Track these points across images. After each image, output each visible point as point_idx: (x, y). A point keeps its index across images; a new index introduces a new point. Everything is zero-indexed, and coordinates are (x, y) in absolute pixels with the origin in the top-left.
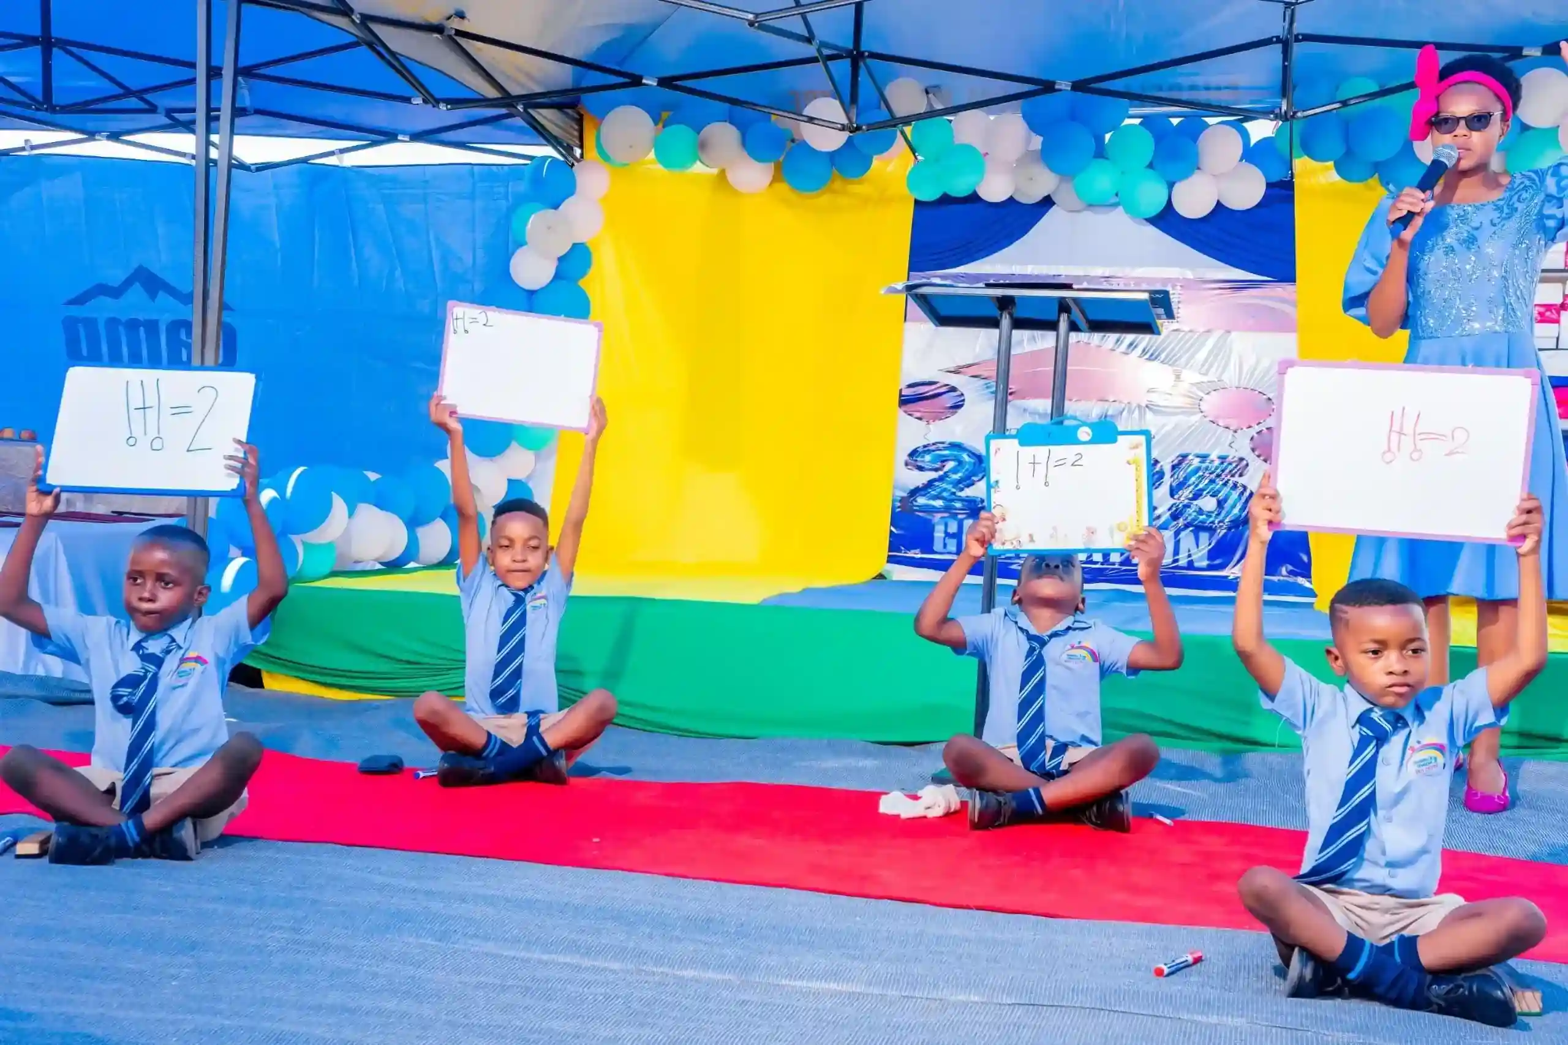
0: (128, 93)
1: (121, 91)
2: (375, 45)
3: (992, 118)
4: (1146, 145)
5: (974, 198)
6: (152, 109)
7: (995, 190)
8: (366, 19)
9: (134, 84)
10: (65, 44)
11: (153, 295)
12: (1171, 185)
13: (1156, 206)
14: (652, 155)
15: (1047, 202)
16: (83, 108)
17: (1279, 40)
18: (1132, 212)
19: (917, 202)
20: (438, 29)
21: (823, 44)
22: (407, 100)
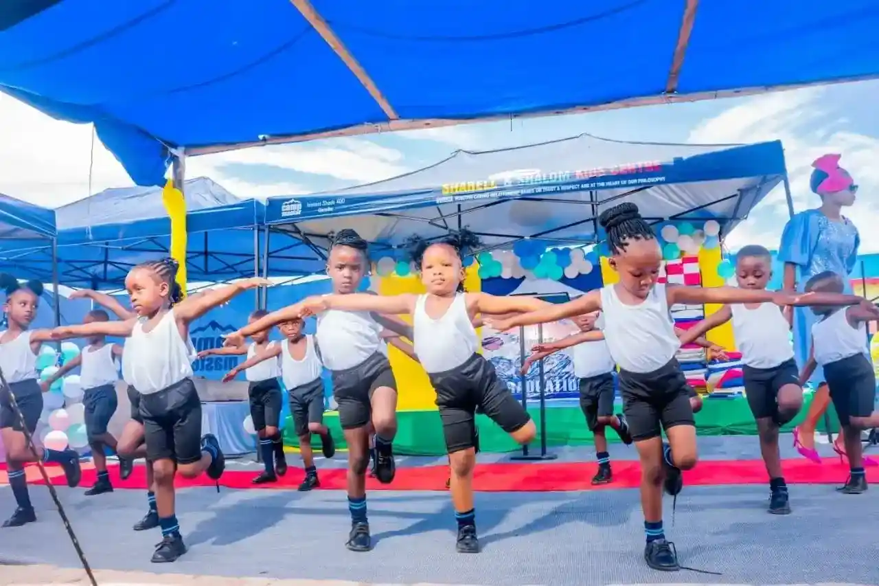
0: (229, 267)
1: (226, 266)
2: (308, 243)
3: (504, 252)
4: (554, 257)
5: (500, 278)
6: (236, 271)
7: (506, 275)
8: (305, 234)
9: (230, 264)
10: (211, 254)
11: (214, 329)
12: (563, 269)
13: (560, 276)
14: (395, 272)
15: (523, 278)
16: (216, 272)
17: (592, 219)
18: (552, 278)
19: (482, 280)
20: (326, 236)
21: (450, 230)
22: (317, 259)
